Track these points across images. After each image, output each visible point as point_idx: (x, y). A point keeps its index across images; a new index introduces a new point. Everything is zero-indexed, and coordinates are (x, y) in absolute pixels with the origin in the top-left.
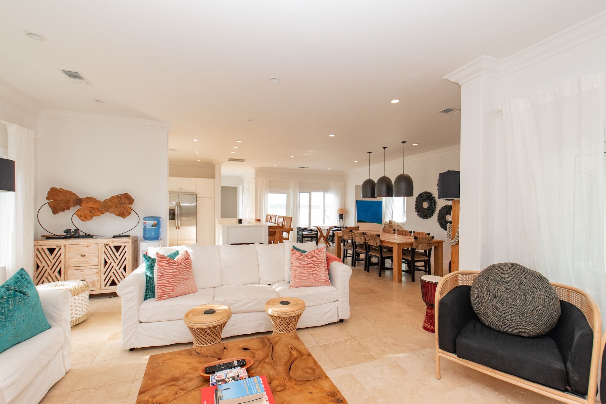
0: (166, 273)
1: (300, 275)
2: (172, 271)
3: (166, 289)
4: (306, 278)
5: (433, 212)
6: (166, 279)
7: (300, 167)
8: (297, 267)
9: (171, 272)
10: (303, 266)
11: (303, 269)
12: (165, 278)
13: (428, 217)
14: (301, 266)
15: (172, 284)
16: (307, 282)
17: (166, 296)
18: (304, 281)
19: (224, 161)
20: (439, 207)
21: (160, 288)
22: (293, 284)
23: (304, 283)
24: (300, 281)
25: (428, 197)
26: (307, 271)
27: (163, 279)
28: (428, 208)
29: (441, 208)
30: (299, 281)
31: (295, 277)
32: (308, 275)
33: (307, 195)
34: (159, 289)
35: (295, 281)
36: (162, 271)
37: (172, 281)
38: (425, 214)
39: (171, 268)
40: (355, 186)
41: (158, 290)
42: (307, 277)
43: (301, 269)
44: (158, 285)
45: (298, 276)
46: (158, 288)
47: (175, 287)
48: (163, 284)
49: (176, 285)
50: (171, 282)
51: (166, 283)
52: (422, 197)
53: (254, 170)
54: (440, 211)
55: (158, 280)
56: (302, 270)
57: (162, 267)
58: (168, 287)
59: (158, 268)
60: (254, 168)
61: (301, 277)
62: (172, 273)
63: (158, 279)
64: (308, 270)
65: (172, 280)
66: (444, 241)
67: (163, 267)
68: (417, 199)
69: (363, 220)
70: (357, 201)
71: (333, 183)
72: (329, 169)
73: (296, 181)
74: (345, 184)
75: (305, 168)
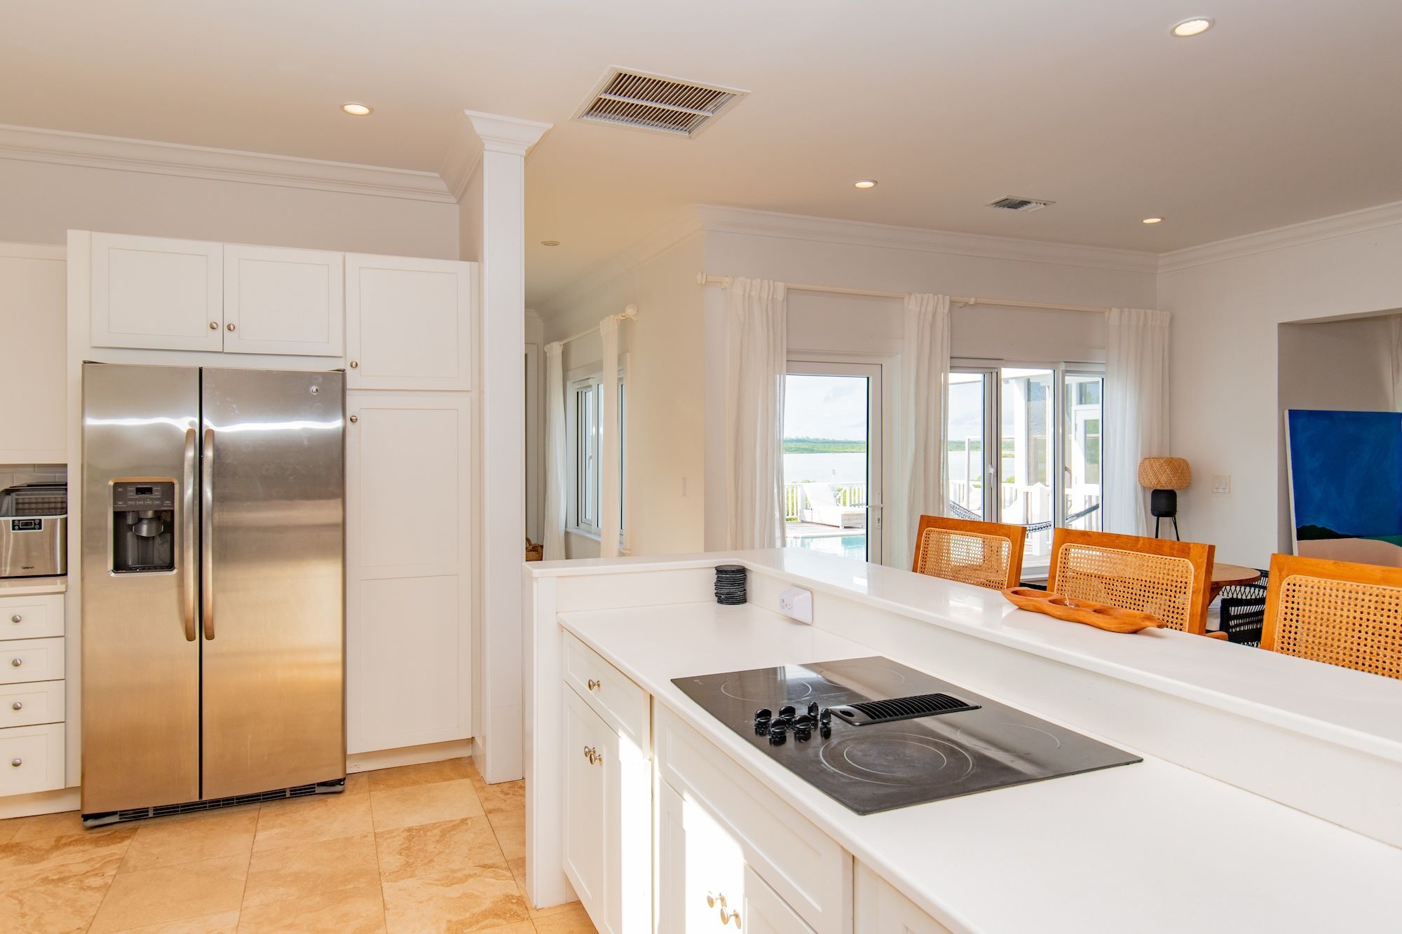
7: (1001, 203)
69: (1321, 523)
70: (1293, 414)
71: (1115, 312)
72: (1145, 221)
73: (936, 297)
74: (1172, 319)
75: (1029, 206)
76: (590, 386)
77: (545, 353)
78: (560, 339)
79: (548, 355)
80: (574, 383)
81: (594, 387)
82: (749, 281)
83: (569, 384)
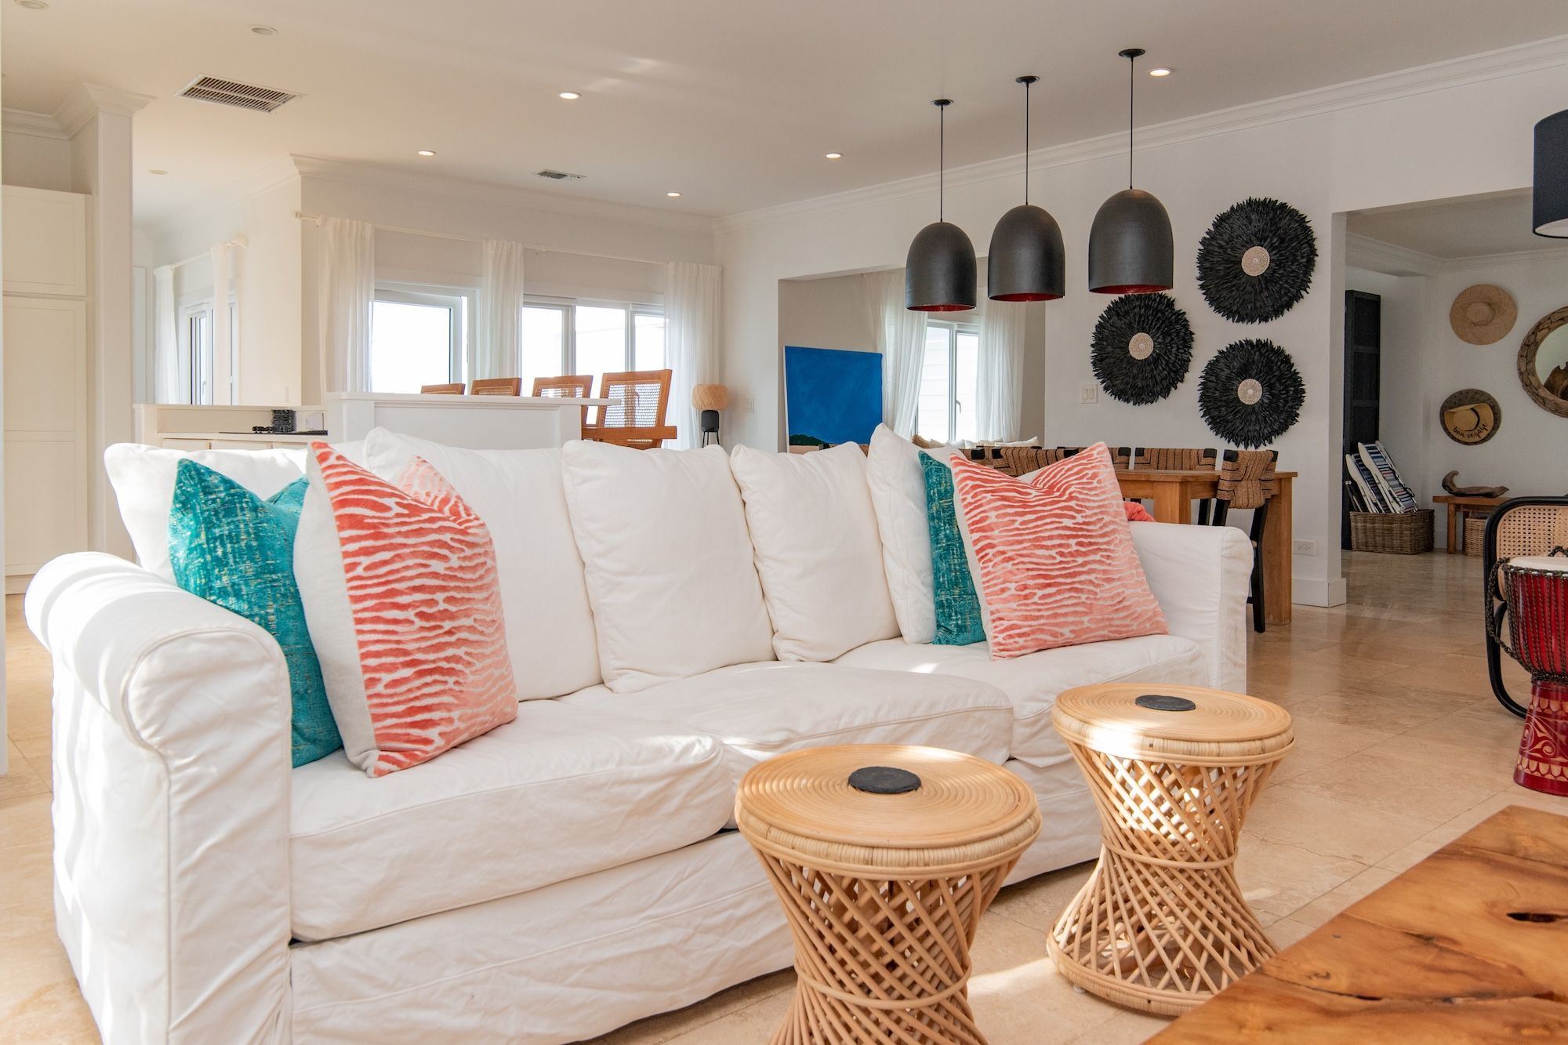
0: (412, 578)
1: (1049, 585)
2: (437, 566)
3: (426, 690)
4: (1084, 597)
5: (1176, 372)
6: (419, 623)
7: (545, 174)
8: (1026, 545)
9: (435, 575)
10: (1061, 536)
11: (1061, 554)
12: (410, 614)
13: (1154, 394)
14: (1051, 538)
15: (450, 652)
16: (1086, 619)
17: (432, 733)
18: (1075, 613)
19: (154, 98)
20: (1202, 355)
21: (387, 686)
22: (1020, 635)
23: (1073, 623)
24: (1056, 615)
25: (1157, 311)
26: (1080, 560)
27: (396, 622)
28: (1154, 360)
29: (1217, 354)
30: (1048, 617)
31: (1026, 597)
32: (1091, 582)
33: (555, 316)
34: (380, 688)
35: (1026, 618)
36: (384, 563)
37: (450, 633)
38: (1140, 385)
39: (431, 544)
40: (781, 281)
41: (376, 701)
42: (1089, 591)
43: (1053, 553)
44: (372, 662)
45: (1040, 593)
46: (372, 682)
47: (471, 678)
48: (406, 653)
49: (469, 664)
50: (447, 639)
51: (419, 650)
52: (1127, 313)
53: (295, 170)
54: (1212, 368)
55: (360, 632)
56: (1059, 559)
57: (377, 536)
58: (437, 677)
59: (352, 547)
60: (298, 158)
61: (1059, 592)
62: (445, 577)
63: (359, 621)
64: (1085, 554)
65: (447, 625)
66: (1295, 474)
67: (385, 536)
68: (1100, 327)
69: (810, 433)
70: (788, 349)
71: (671, 264)
72: (669, 194)
73: (509, 244)
74: (722, 272)
75: (566, 178)
76: (204, 311)
77: (154, 277)
78: (170, 263)
79: (157, 279)
80: (187, 308)
81: (209, 314)
82: (339, 220)
83: (181, 309)
